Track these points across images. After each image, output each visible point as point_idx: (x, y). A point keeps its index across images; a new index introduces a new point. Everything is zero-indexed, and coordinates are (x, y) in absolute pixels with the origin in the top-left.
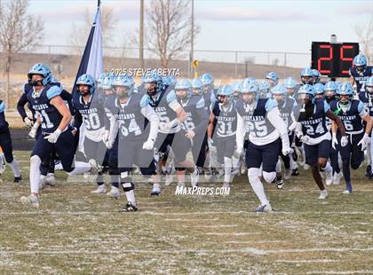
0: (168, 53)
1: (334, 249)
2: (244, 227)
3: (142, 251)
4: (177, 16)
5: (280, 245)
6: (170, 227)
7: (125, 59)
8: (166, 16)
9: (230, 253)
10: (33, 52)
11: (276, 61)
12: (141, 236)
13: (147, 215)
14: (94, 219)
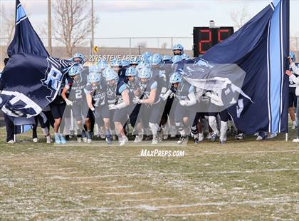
0: (72, 41)
1: (215, 204)
2: (138, 187)
3: (51, 210)
4: (79, 9)
5: (169, 201)
6: (76, 189)
8: (70, 9)
9: (127, 210)
11: (165, 45)
12: (50, 197)
13: (55, 180)
14: (11, 185)
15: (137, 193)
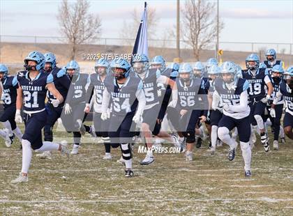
0: (199, 44)
2: (259, 181)
3: (180, 200)
4: (206, 15)
5: (288, 195)
6: (202, 181)
7: (166, 49)
8: (197, 15)
9: (249, 201)
10: (93, 44)
11: (284, 50)
12: (178, 188)
13: (183, 172)
14: (142, 175)
15: (259, 186)
